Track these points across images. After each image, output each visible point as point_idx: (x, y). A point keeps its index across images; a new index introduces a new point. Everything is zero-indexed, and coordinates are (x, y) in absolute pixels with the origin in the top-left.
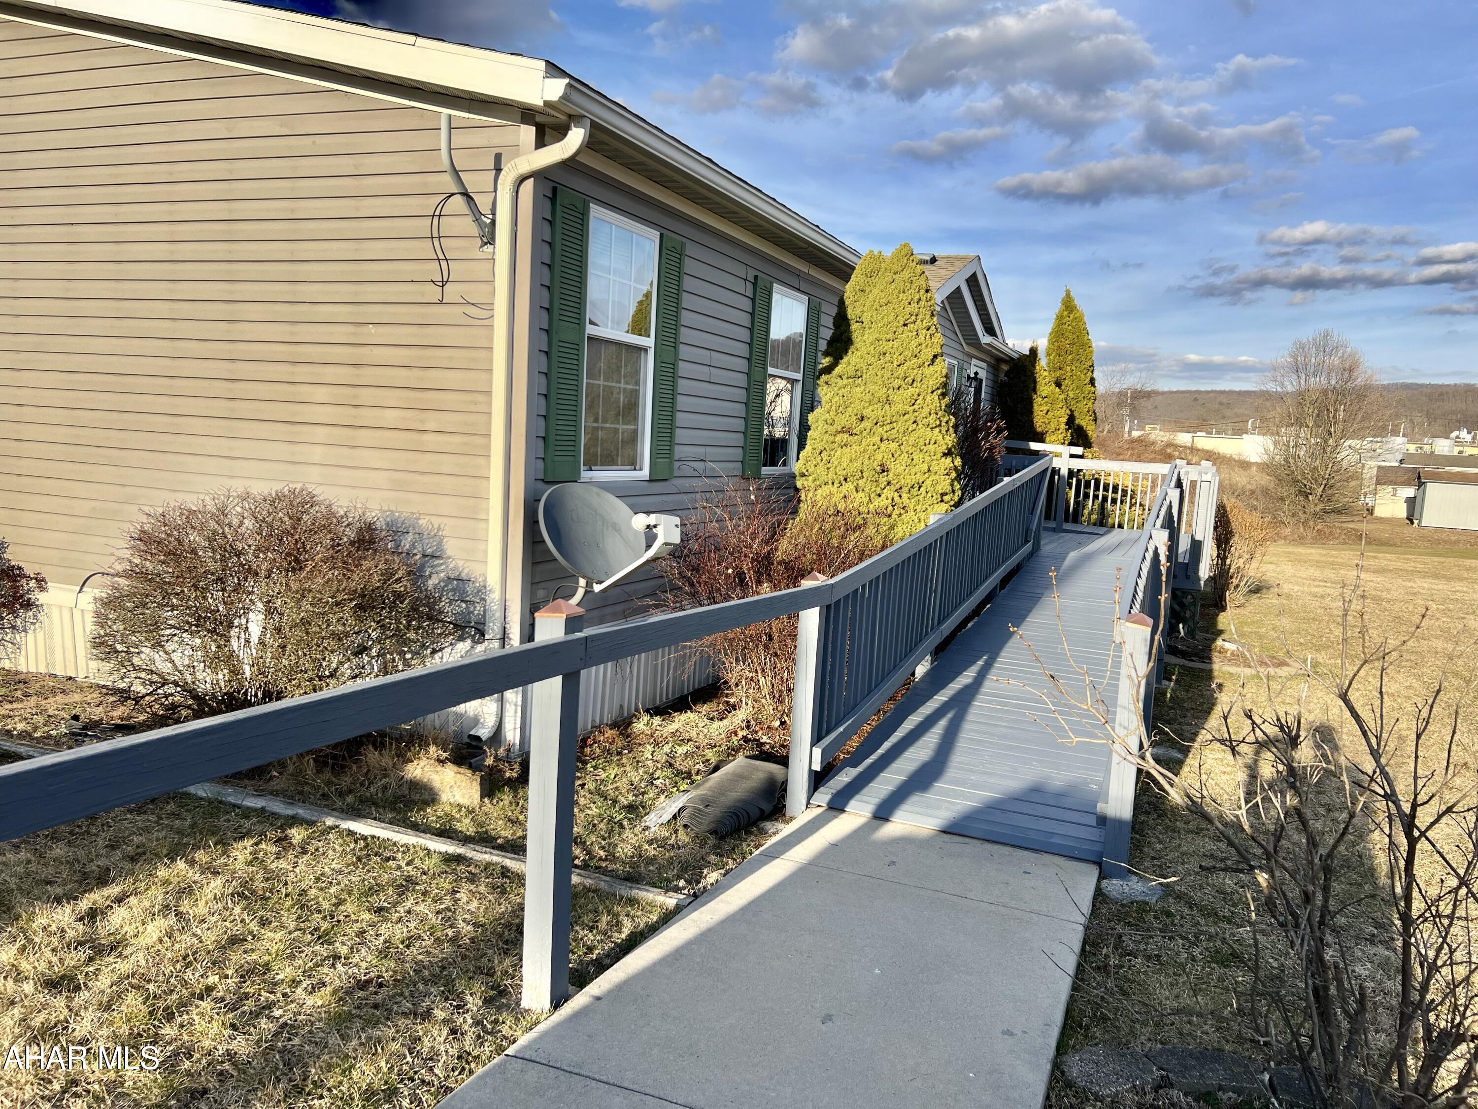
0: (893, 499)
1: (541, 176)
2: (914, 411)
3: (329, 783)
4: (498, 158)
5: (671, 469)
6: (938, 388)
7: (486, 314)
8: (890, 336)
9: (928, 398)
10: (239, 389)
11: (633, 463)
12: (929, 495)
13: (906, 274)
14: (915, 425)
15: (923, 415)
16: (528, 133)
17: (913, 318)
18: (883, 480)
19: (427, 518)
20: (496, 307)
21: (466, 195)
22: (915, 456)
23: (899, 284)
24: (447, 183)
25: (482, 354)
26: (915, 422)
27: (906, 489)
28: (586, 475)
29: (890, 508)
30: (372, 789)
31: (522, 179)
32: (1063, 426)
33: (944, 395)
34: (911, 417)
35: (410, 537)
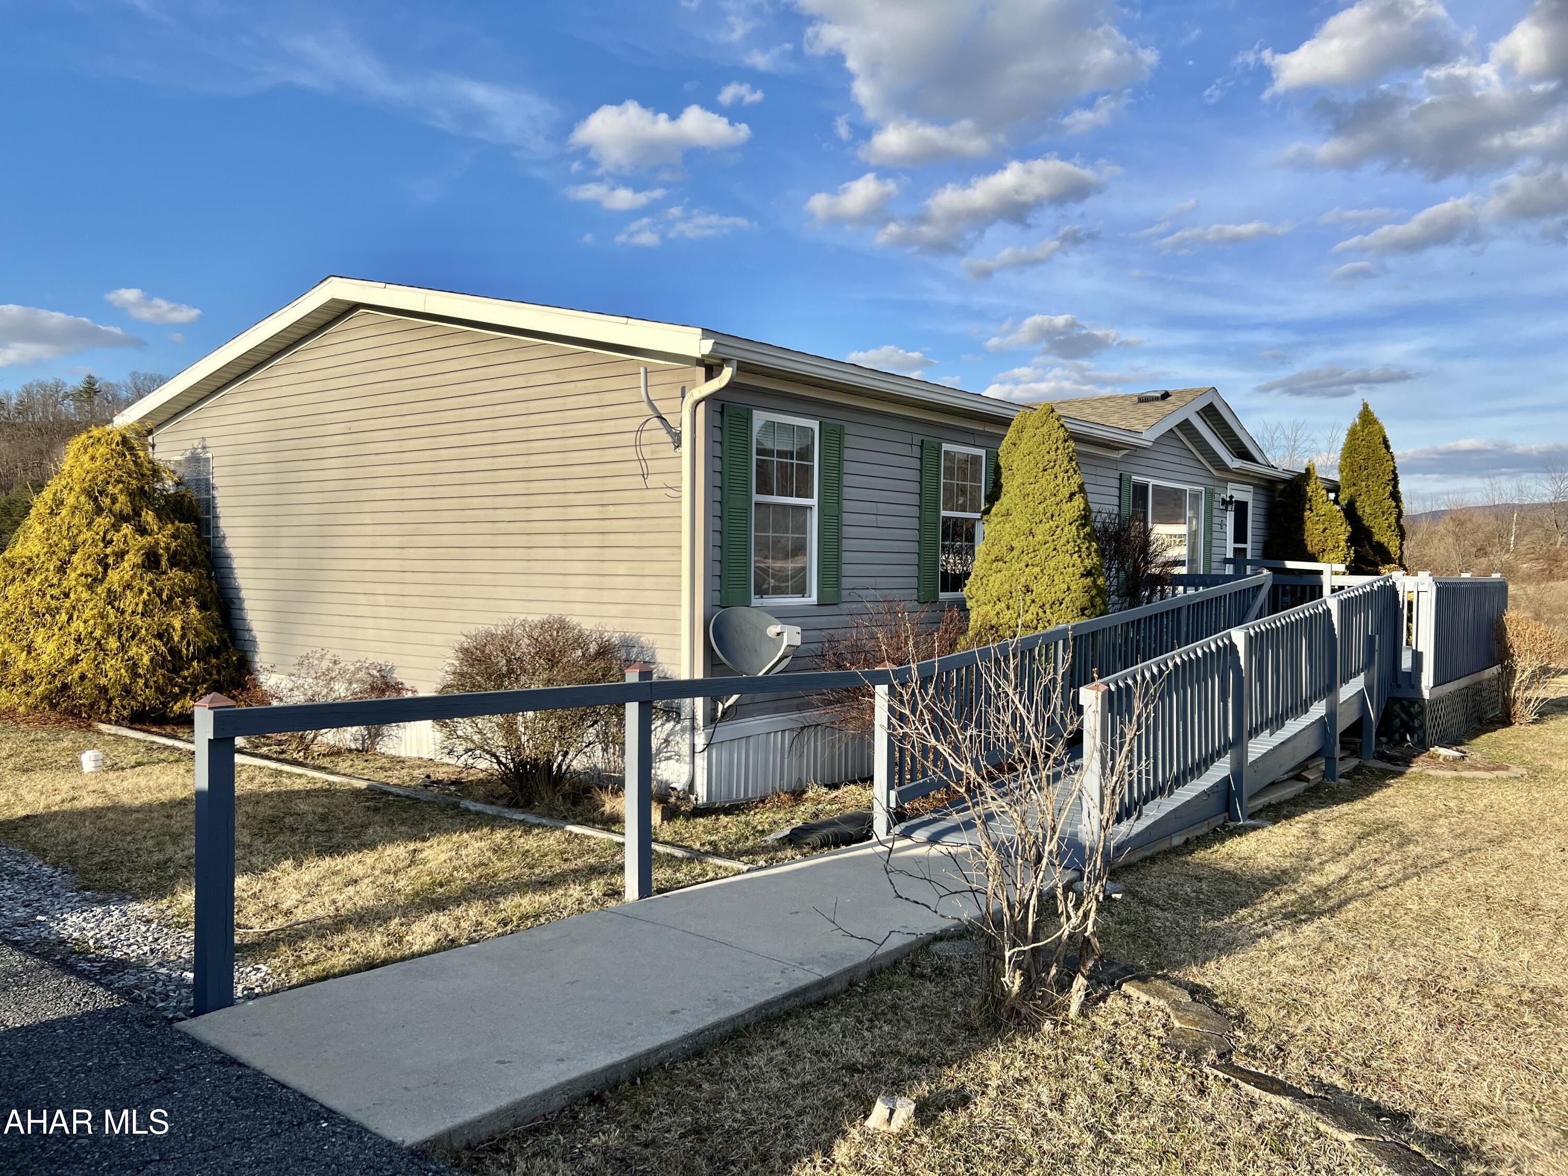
0: (1037, 614)
1: (709, 399)
2: (1054, 540)
3: (568, 810)
4: (683, 389)
5: (839, 595)
6: (1076, 520)
7: (677, 495)
8: (1032, 480)
9: (1066, 530)
10: (533, 553)
11: (801, 590)
12: (1070, 609)
13: (1045, 429)
14: (1055, 552)
15: (1061, 543)
16: (701, 371)
17: (1052, 464)
18: (1028, 598)
19: (646, 636)
20: (683, 489)
21: (660, 417)
22: (1056, 578)
23: (1039, 438)
24: (646, 409)
25: (677, 520)
26: (1055, 549)
27: (1048, 606)
28: (756, 601)
29: (1035, 621)
30: (595, 814)
31: (698, 403)
32: (1342, 544)
33: (1084, 526)
34: (1051, 545)
35: (635, 650)
